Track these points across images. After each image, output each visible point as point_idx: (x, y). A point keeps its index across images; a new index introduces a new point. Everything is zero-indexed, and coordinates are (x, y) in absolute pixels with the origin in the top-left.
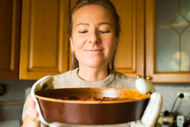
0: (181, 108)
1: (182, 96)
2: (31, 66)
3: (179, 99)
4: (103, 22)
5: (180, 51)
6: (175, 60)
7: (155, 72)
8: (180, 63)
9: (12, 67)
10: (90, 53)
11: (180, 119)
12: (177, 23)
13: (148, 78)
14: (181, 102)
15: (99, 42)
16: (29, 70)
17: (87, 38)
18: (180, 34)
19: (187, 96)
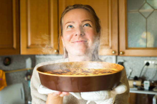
0: (147, 73)
1: (148, 64)
2: (29, 44)
3: (146, 67)
4: (85, 19)
5: (146, 31)
6: (143, 39)
7: (127, 48)
8: (146, 41)
9: (15, 46)
10: (77, 44)
11: (147, 84)
12: (144, 9)
13: (121, 53)
14: (147, 69)
15: (83, 35)
16: (28, 47)
17: (74, 33)
18: (146, 18)
19: (152, 63)
